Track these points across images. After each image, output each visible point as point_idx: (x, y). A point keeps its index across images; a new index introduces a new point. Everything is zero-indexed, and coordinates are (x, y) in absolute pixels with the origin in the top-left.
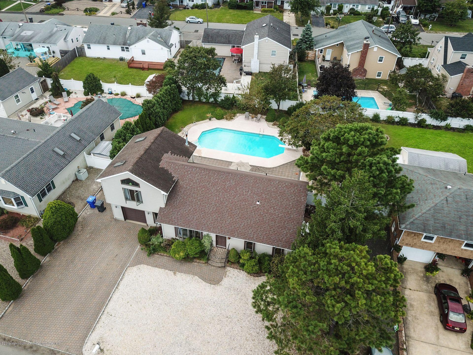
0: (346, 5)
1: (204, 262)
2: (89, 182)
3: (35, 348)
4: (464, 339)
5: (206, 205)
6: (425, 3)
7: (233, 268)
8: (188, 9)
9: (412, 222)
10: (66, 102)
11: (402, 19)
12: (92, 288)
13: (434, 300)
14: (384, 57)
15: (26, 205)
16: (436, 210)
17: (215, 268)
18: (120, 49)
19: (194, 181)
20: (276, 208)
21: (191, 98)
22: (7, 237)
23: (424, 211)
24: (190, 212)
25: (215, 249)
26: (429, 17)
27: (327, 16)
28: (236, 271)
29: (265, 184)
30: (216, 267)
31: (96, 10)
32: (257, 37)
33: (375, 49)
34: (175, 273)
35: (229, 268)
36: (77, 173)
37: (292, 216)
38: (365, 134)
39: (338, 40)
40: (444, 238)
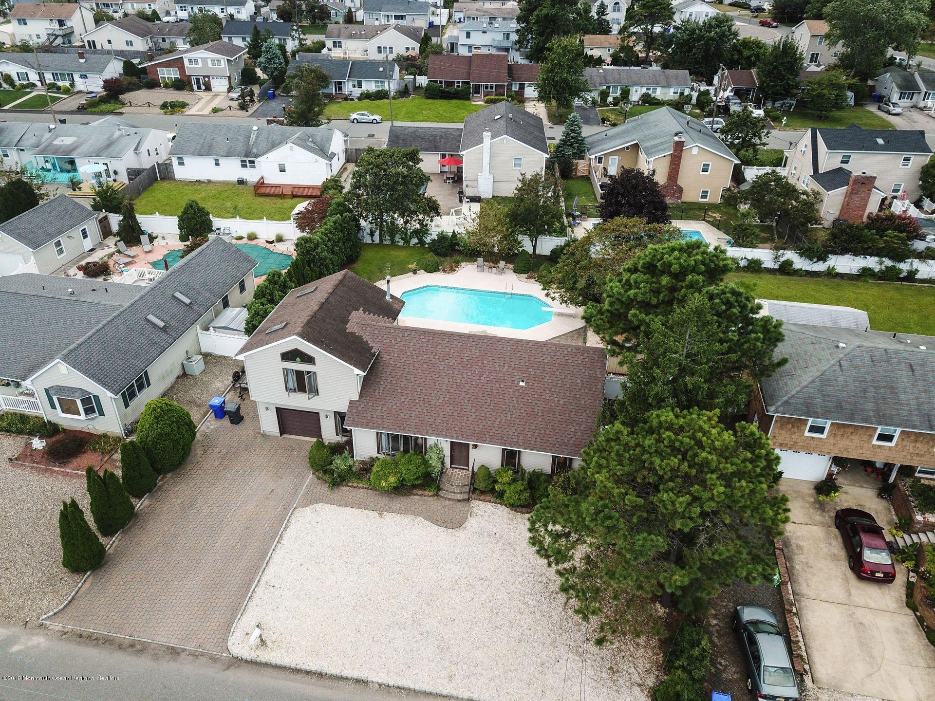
0: (635, 88)
1: (431, 493)
2: (208, 378)
3: (139, 647)
4: (892, 593)
5: (431, 392)
6: (771, 81)
7: (484, 501)
8: (352, 100)
9: (786, 402)
10: (148, 252)
11: (735, 108)
12: (233, 545)
13: (836, 538)
14: (710, 163)
15: (102, 413)
16: (824, 380)
17: (451, 502)
18: (239, 164)
19: (409, 354)
20: (553, 390)
21: (377, 239)
22: (68, 470)
23: (804, 384)
24: (403, 405)
25: (450, 472)
26: (781, 107)
27: (603, 106)
28: (489, 506)
29: (533, 352)
30: (453, 500)
31: (184, 105)
32: (487, 135)
33: (695, 151)
34: (381, 515)
35: (475, 503)
36: (185, 362)
37: (583, 402)
38: (697, 254)
39: (627, 139)
40: (844, 426)
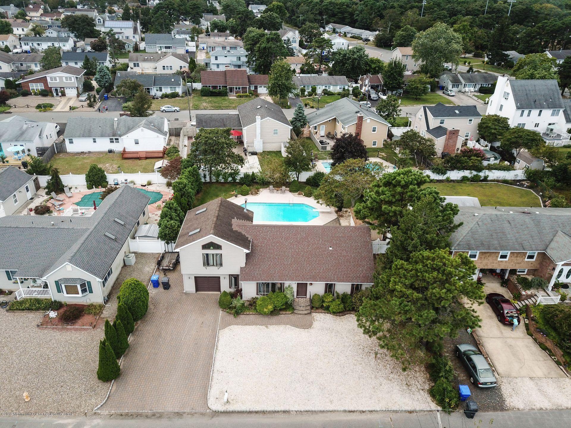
0: (319, 86)
1: (290, 312)
2: (140, 266)
3: (158, 415)
4: (520, 330)
5: (284, 258)
6: (390, 81)
7: (318, 313)
8: (157, 98)
9: (458, 244)
10: (70, 197)
11: (373, 95)
12: (192, 354)
13: (489, 308)
14: (376, 127)
15: (91, 292)
16: (473, 232)
17: (302, 316)
18: (109, 140)
19: (268, 239)
20: (347, 250)
21: (208, 179)
22: (77, 327)
23: (464, 235)
24: (270, 267)
25: (297, 300)
26: (396, 94)
27: (303, 97)
28: (322, 315)
30: (302, 314)
31: (51, 106)
32: (258, 118)
33: (368, 121)
34: (267, 327)
35: (314, 314)
36: (125, 258)
37: (363, 255)
38: (411, 175)
39: (329, 116)
40: (485, 253)
